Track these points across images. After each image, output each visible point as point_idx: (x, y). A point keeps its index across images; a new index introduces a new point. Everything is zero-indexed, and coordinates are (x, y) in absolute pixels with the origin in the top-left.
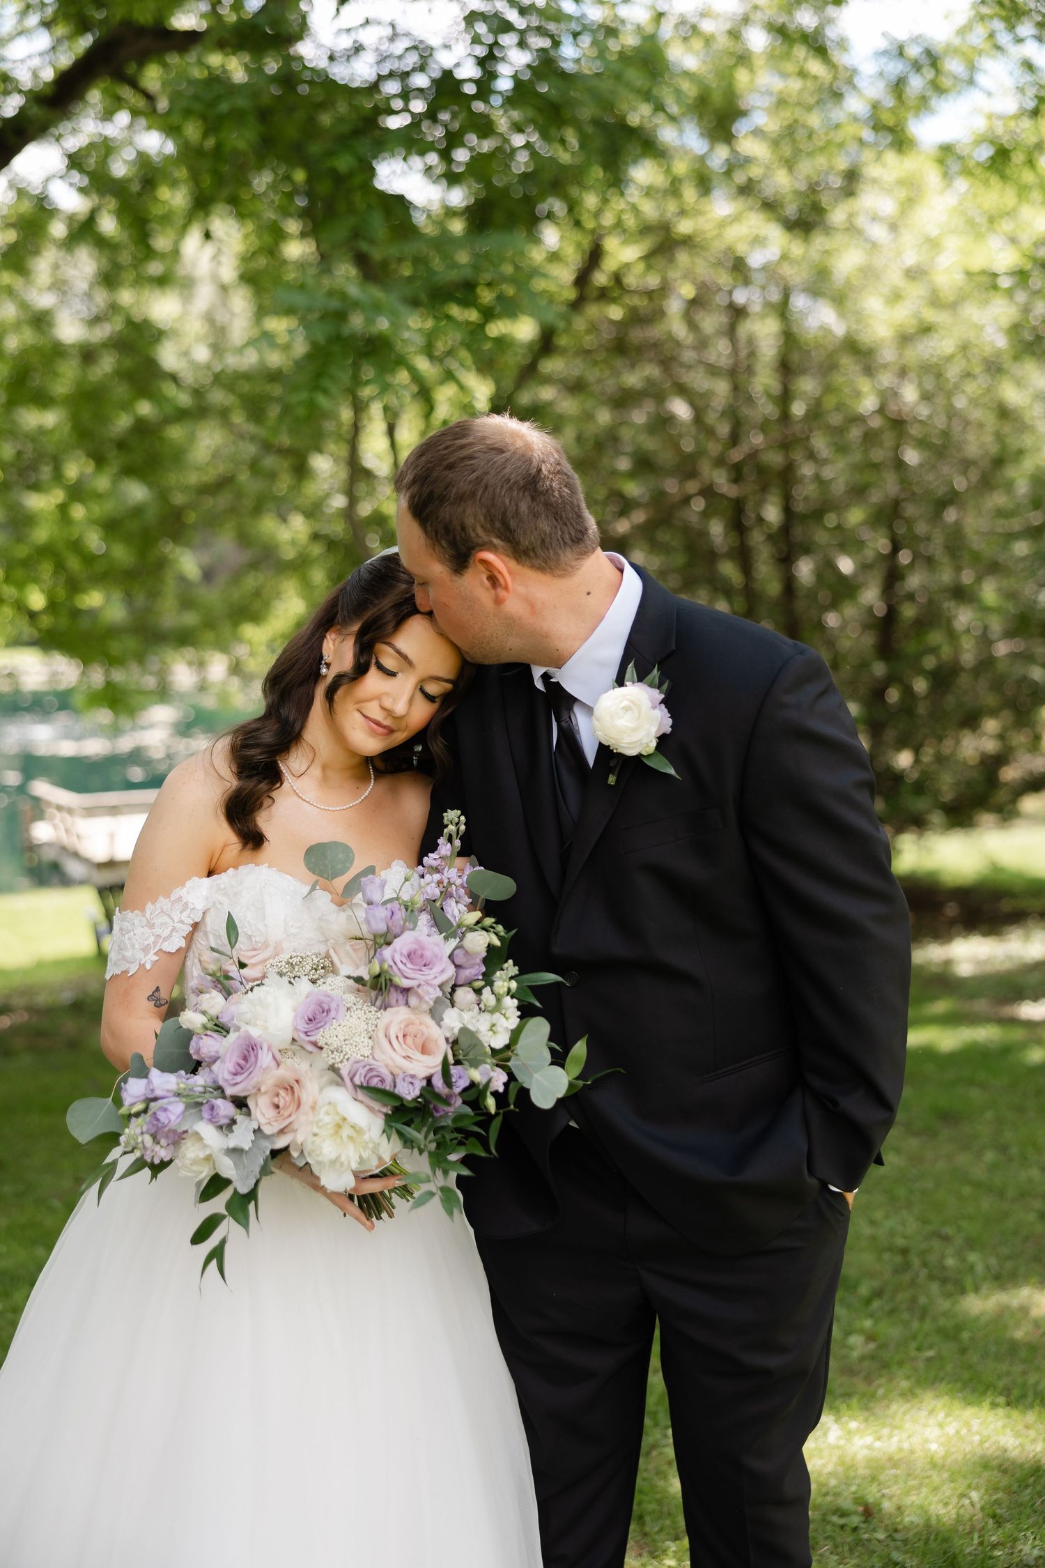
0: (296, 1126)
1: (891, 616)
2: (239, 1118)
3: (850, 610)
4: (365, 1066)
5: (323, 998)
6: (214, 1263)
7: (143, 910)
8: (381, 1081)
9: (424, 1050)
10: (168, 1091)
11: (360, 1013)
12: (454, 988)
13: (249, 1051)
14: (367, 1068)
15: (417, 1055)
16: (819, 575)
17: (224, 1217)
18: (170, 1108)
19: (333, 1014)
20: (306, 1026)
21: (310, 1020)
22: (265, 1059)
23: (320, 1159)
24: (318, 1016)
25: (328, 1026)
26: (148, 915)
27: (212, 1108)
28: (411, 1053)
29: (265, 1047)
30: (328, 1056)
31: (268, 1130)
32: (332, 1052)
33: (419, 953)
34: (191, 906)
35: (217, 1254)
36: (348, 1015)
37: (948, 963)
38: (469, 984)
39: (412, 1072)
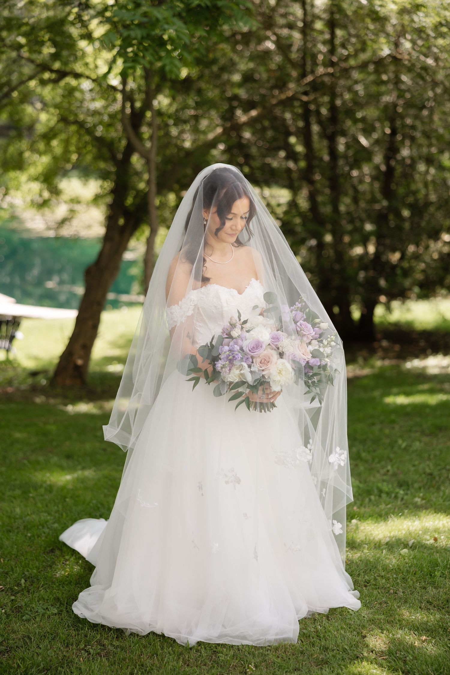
1: (390, 170)
3: (366, 169)
7: (178, 304)
16: (348, 146)
26: (180, 305)
34: (193, 300)
37: (424, 368)
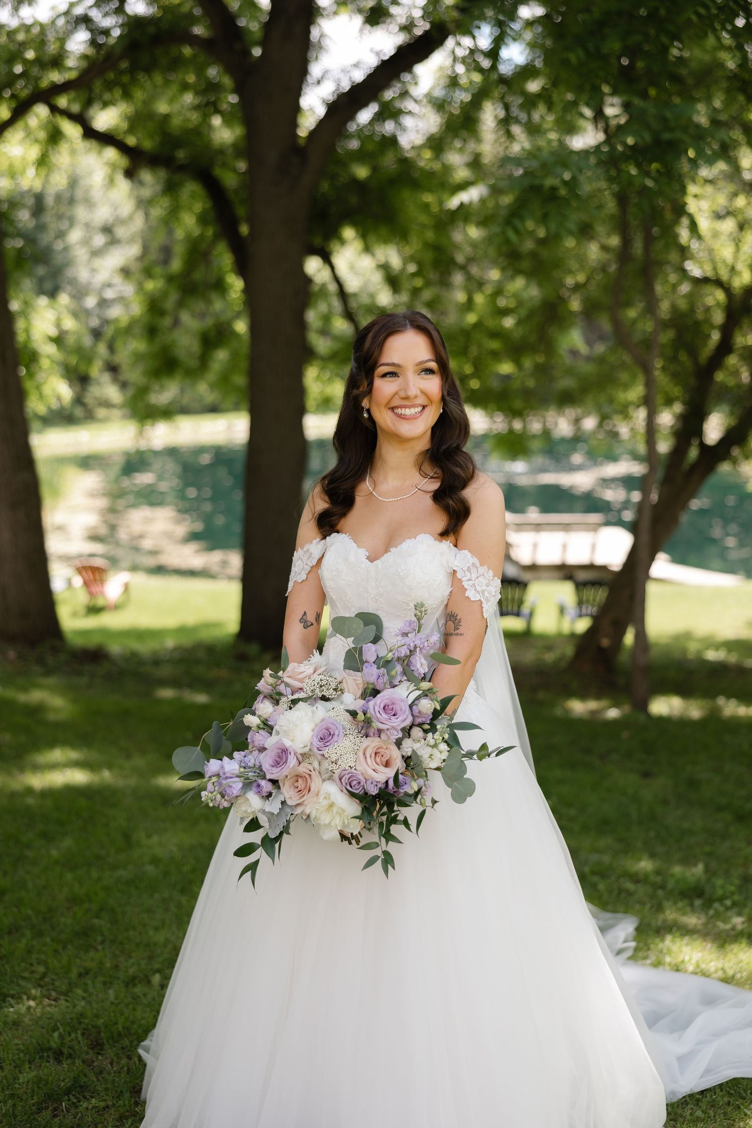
0: (306, 803)
2: (274, 792)
4: (349, 773)
5: (330, 725)
6: (249, 873)
8: (358, 783)
9: (387, 764)
10: (233, 774)
11: (351, 737)
12: (411, 727)
13: (283, 754)
14: (350, 775)
15: (382, 769)
17: (259, 846)
18: (234, 785)
19: (335, 738)
20: (319, 743)
21: (322, 739)
22: (292, 761)
23: (319, 822)
24: (326, 736)
25: (331, 746)
27: (259, 786)
28: (377, 767)
29: (292, 753)
30: (329, 765)
31: (289, 802)
32: (333, 762)
33: (391, 707)
35: (252, 868)
36: (344, 739)
38: (420, 725)
39: (378, 780)
